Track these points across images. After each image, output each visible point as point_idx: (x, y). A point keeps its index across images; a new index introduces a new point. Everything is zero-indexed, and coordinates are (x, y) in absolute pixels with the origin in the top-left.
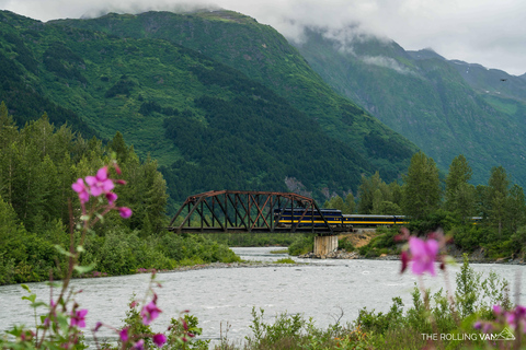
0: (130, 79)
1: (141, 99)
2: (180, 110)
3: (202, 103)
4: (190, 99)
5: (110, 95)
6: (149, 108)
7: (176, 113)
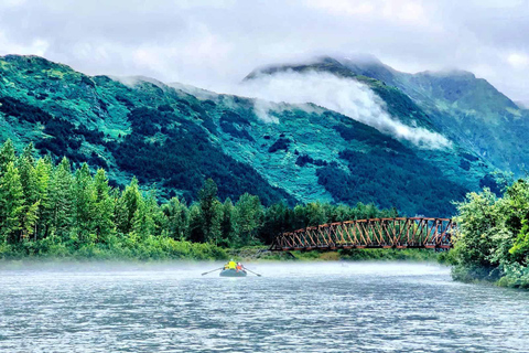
0: (287, 137)
1: (297, 153)
2: (328, 161)
3: (344, 155)
4: (336, 152)
5: (272, 150)
6: (304, 160)
7: (325, 164)
